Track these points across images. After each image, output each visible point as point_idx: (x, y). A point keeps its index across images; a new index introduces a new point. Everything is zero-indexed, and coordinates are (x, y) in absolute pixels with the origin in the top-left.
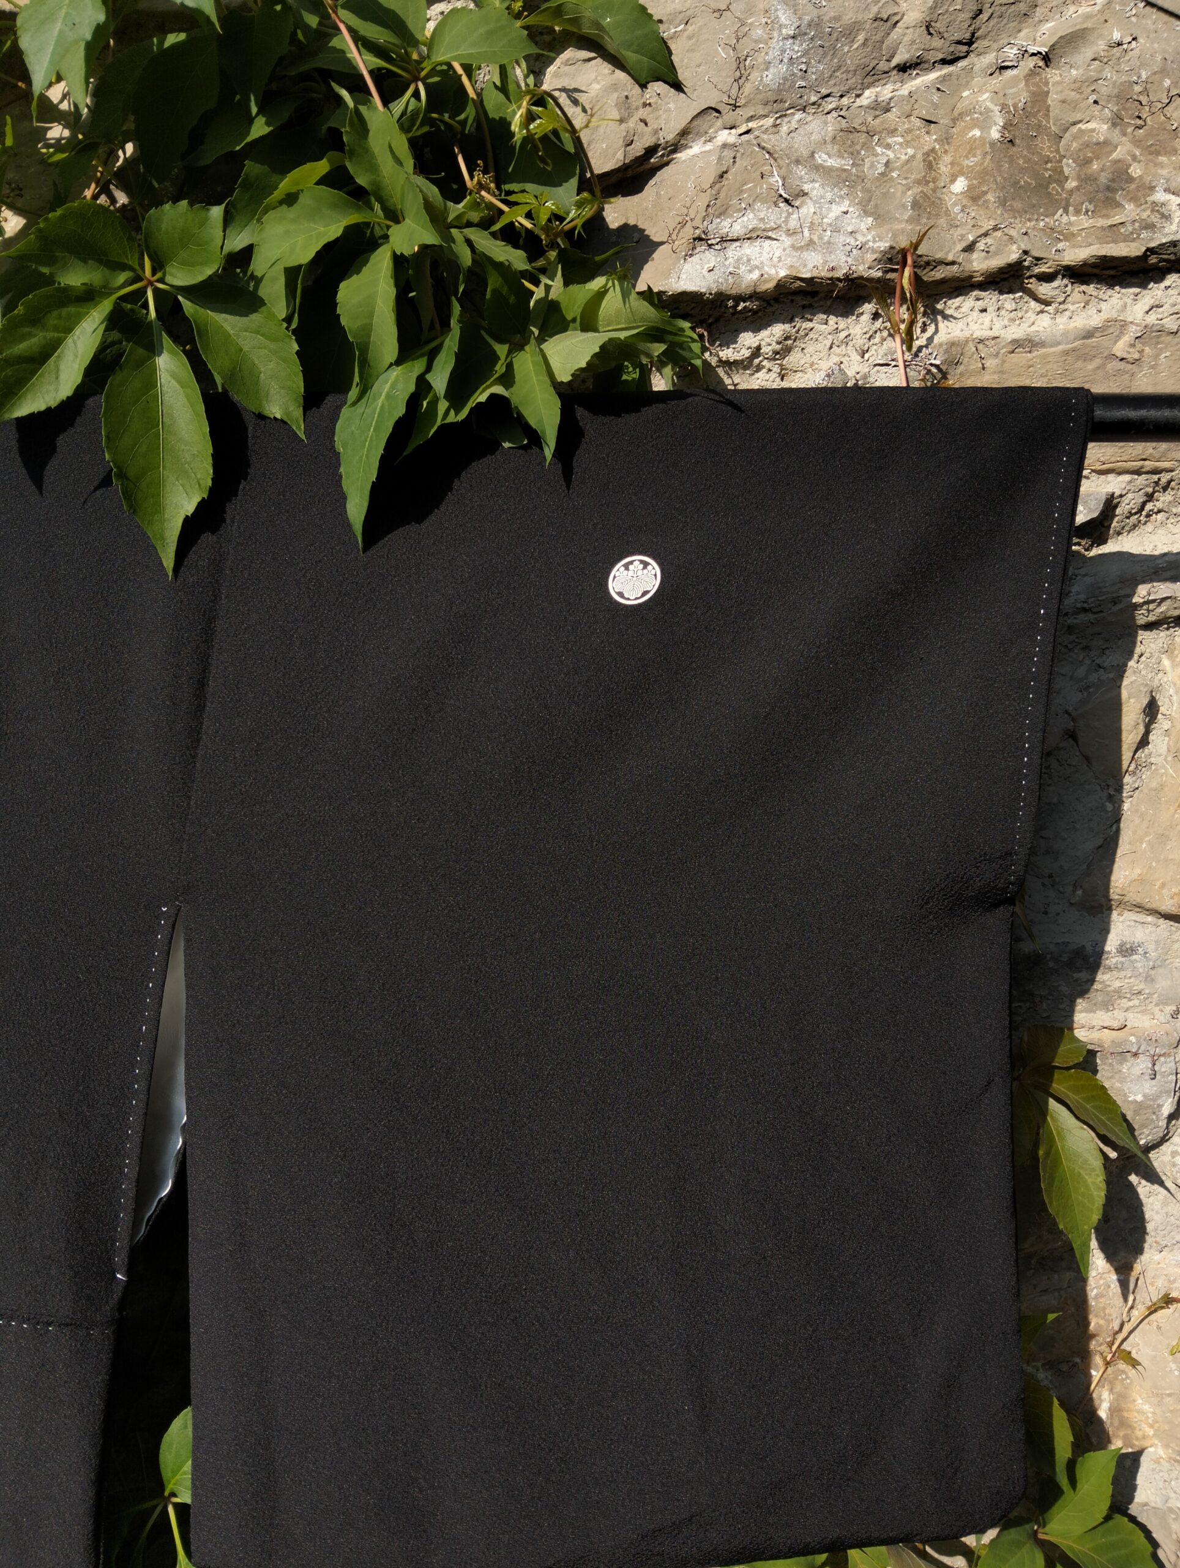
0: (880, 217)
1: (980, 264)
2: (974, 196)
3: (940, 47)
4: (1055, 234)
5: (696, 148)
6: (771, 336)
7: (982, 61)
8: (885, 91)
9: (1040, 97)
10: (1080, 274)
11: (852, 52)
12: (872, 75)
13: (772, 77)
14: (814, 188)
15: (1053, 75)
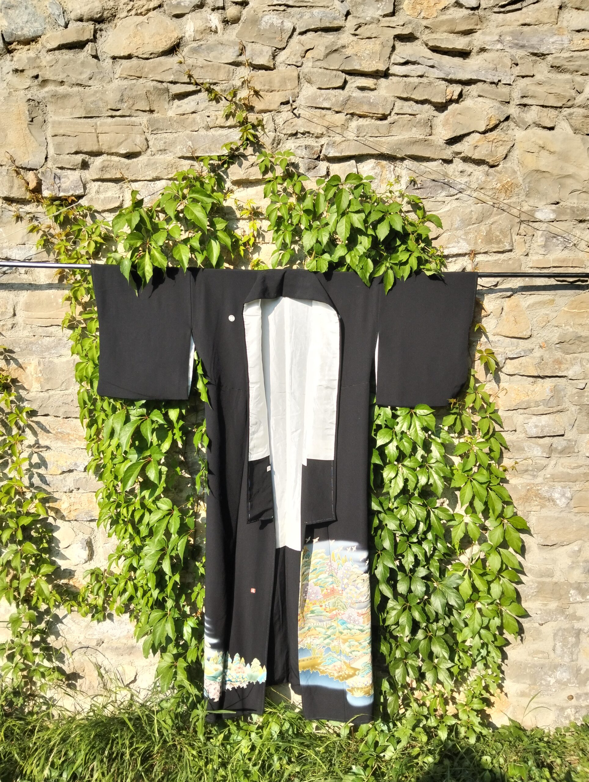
0: (470, 245)
1: (482, 251)
2: (482, 242)
3: (478, 222)
4: (492, 247)
5: (445, 234)
6: (454, 259)
7: (483, 223)
8: (470, 227)
9: (490, 229)
10: (494, 252)
11: (466, 222)
12: (469, 225)
13: (456, 226)
14: (461, 241)
15: (492, 226)
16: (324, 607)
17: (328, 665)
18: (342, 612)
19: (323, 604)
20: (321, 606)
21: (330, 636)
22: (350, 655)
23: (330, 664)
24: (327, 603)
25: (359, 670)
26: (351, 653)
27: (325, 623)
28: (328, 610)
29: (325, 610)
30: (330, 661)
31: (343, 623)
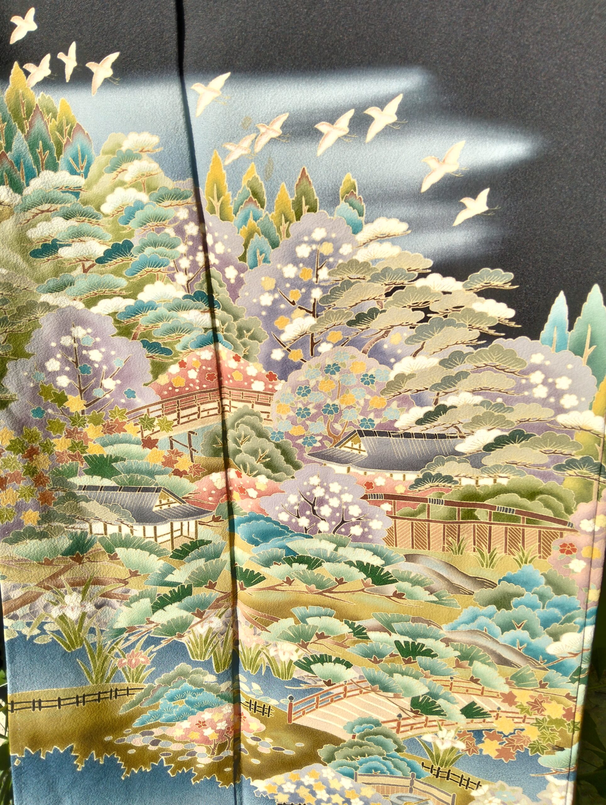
16: (163, 451)
17: (170, 722)
18: (262, 481)
19: (163, 437)
20: (149, 443)
21: (185, 592)
22: (298, 673)
23: (181, 717)
24: (179, 432)
25: (335, 741)
26: (306, 665)
27: (163, 528)
28: (184, 464)
29: (169, 462)
30: (181, 705)
31: (266, 536)
